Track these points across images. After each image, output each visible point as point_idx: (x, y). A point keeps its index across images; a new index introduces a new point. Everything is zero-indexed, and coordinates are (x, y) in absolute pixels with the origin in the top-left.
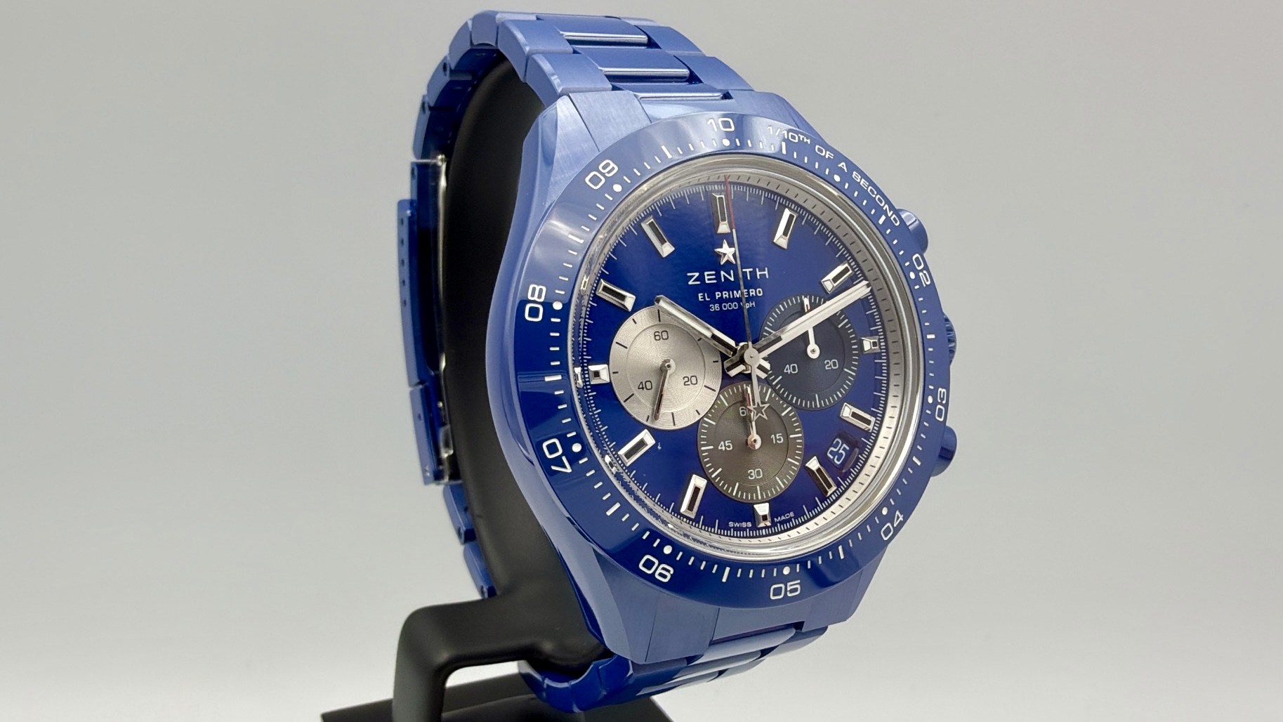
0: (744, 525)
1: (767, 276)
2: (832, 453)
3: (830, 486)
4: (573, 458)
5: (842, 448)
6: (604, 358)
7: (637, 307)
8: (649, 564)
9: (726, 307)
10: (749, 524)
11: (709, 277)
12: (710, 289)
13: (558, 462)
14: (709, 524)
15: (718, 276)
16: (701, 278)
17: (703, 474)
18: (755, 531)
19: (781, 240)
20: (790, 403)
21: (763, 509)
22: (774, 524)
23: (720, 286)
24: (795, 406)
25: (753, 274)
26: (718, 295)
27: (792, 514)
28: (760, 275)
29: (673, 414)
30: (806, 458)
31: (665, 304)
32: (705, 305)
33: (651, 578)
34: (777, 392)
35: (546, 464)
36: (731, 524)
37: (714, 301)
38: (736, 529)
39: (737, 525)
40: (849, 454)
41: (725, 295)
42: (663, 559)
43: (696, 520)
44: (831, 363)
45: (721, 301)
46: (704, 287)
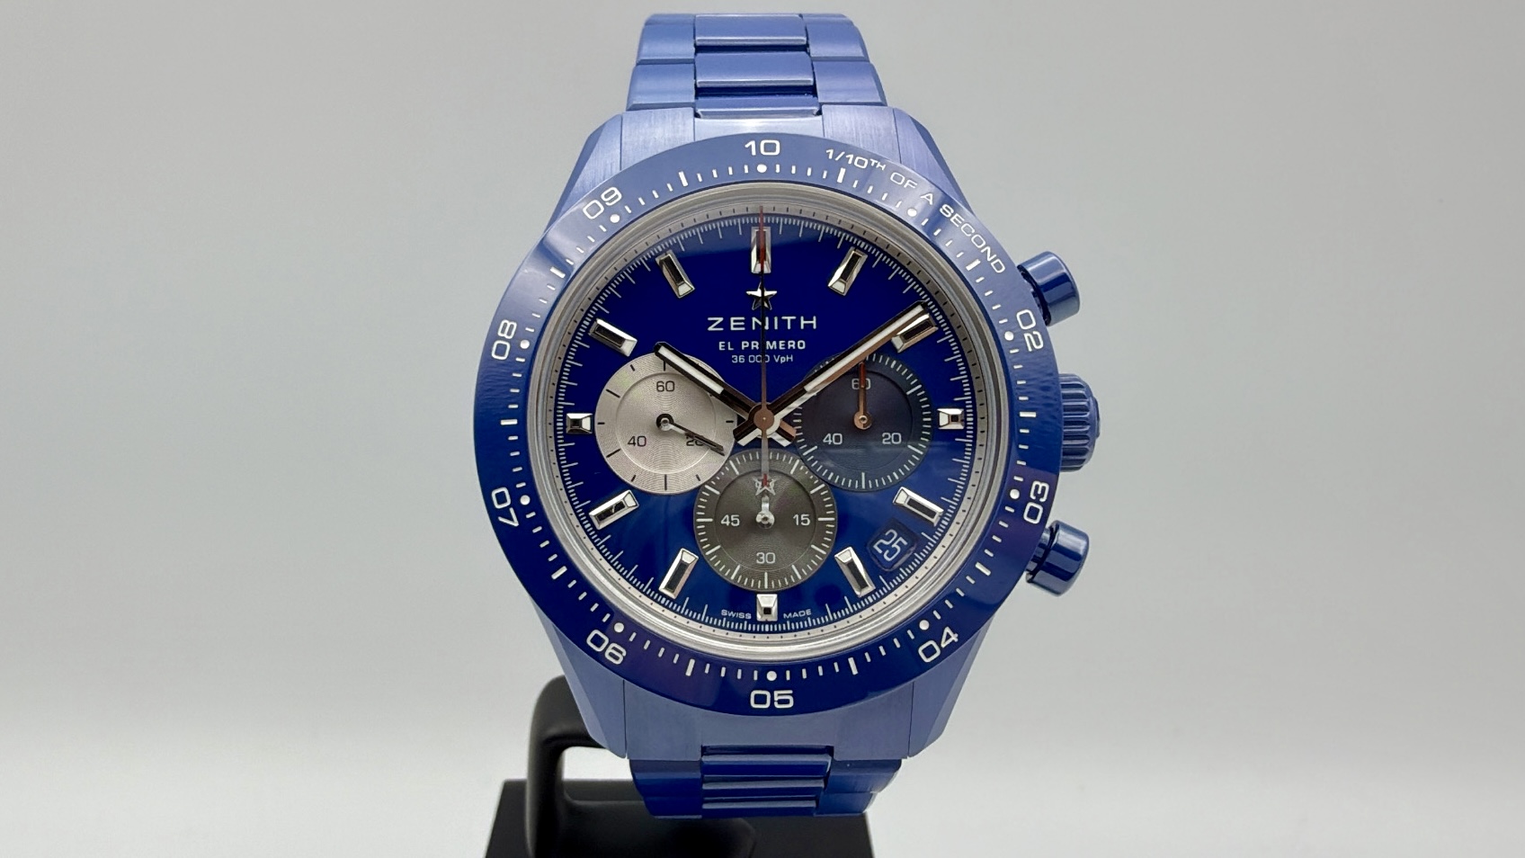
0: (741, 615)
1: (815, 327)
2: (881, 546)
3: (863, 585)
4: (521, 511)
5: (897, 542)
6: (589, 405)
7: (637, 352)
8: (597, 641)
9: (755, 359)
10: (749, 616)
11: (736, 323)
12: (736, 338)
13: (505, 513)
14: (695, 607)
15: (748, 323)
16: (726, 324)
17: (694, 549)
18: (755, 627)
19: (836, 283)
20: (823, 480)
21: (768, 601)
22: (781, 620)
23: (749, 334)
24: (830, 485)
25: (796, 323)
26: (745, 344)
27: (808, 612)
28: (805, 325)
29: (666, 476)
30: (838, 547)
31: (664, 351)
32: (727, 354)
33: (599, 657)
34: (807, 465)
35: (493, 514)
36: (724, 613)
37: (738, 351)
38: (728, 618)
39: (732, 614)
40: (904, 550)
41: (755, 345)
42: (614, 638)
43: (679, 601)
44: (891, 436)
45: (748, 351)
46: (726, 334)
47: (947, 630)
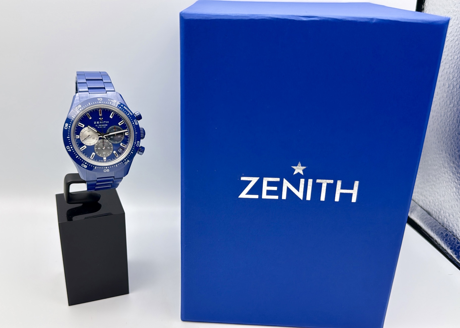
0: (101, 161)
2: (119, 150)
3: (117, 155)
4: (71, 149)
5: (121, 150)
6: (79, 134)
7: (85, 127)
8: (83, 165)
9: (101, 127)
10: (102, 161)
11: (98, 123)
12: (98, 124)
13: (69, 149)
14: (95, 160)
15: (99, 123)
16: (96, 123)
17: (95, 152)
18: (103, 162)
19: (111, 117)
20: (111, 142)
21: (105, 158)
22: (107, 161)
23: (100, 124)
24: (112, 143)
25: (106, 122)
26: (99, 125)
27: (110, 159)
29: (90, 143)
30: (113, 151)
31: (89, 126)
32: (97, 127)
33: (83, 167)
34: (109, 141)
35: (67, 150)
36: (99, 160)
37: (98, 126)
38: (100, 161)
39: (100, 160)
40: (122, 151)
41: (101, 125)
42: (85, 165)
43: (93, 159)
44: (119, 136)
45: (100, 126)
46: (97, 124)
47: (128, 160)
